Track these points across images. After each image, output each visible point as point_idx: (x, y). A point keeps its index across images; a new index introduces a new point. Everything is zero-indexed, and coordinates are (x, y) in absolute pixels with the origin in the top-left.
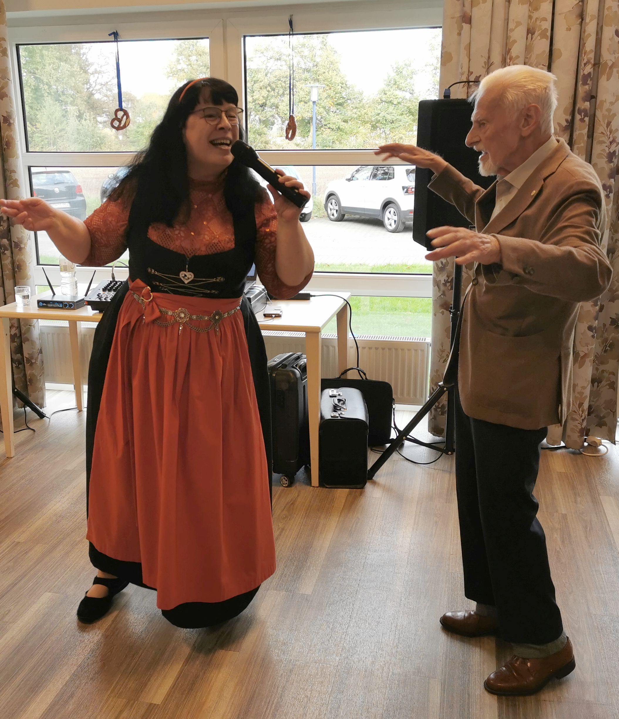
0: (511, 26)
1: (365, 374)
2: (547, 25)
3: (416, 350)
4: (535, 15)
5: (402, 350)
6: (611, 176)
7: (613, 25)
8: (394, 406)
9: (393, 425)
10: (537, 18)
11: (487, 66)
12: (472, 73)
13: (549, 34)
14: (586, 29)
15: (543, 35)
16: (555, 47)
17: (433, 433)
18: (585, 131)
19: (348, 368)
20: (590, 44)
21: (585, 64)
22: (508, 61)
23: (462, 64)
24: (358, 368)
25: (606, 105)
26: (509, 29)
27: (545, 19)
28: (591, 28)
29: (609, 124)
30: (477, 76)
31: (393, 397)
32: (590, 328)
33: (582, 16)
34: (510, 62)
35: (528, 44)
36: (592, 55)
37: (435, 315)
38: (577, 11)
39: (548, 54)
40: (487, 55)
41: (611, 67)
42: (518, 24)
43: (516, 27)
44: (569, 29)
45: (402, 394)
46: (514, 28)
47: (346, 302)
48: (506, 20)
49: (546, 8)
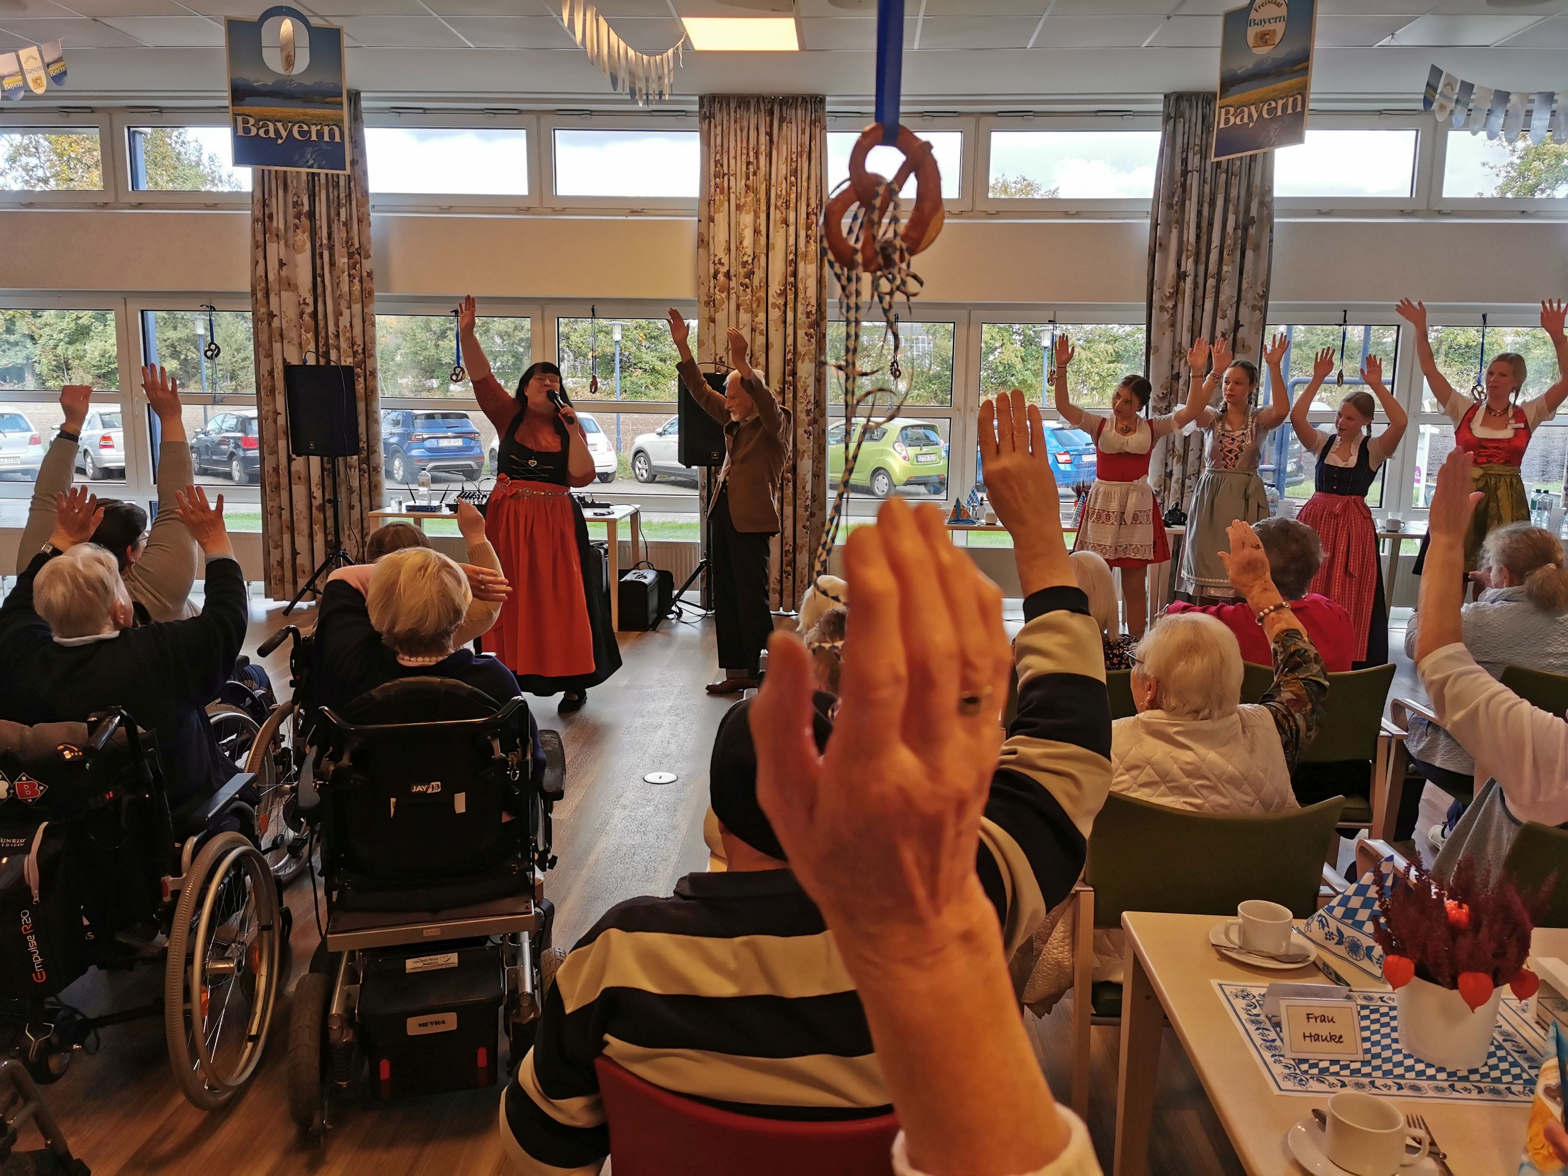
1: (653, 566)
2: (763, 327)
3: (689, 548)
4: (756, 320)
5: (680, 548)
6: (809, 425)
10: (757, 322)
12: (717, 354)
13: (765, 332)
14: (787, 331)
16: (770, 340)
18: (791, 395)
21: (788, 353)
23: (710, 348)
24: (647, 562)
25: (803, 379)
27: (761, 323)
28: (790, 330)
29: (805, 391)
32: (804, 527)
33: (785, 322)
36: (792, 348)
39: (765, 345)
41: (804, 356)
42: (745, 325)
44: (777, 330)
47: (637, 510)
48: (738, 322)
49: (762, 316)
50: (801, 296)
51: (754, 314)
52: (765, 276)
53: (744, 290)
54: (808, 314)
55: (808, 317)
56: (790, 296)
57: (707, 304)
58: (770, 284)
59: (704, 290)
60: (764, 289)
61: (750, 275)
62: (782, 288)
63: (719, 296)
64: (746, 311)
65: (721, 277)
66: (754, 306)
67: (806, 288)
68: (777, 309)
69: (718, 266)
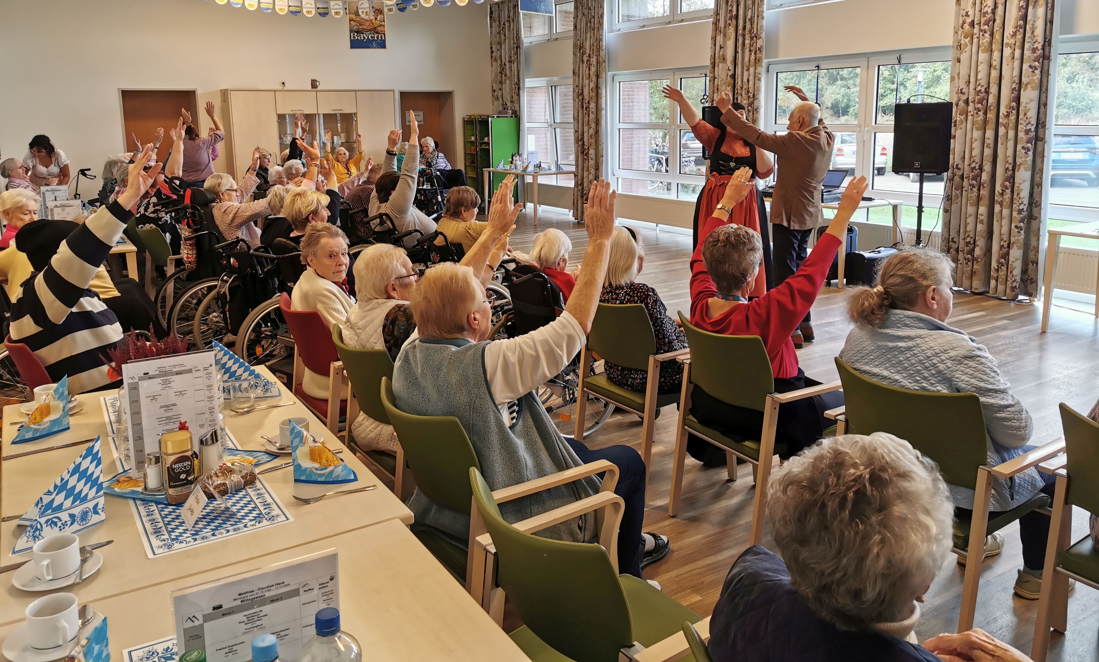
2: (996, 63)
4: (994, 57)
6: (1028, 142)
7: (1027, 63)
13: (999, 67)
15: (994, 68)
18: (1013, 118)
20: (1015, 73)
21: (1013, 83)
25: (1024, 105)
27: (995, 60)
28: (1016, 64)
33: (1014, 58)
36: (1017, 79)
38: (1011, 56)
42: (982, 63)
44: (1008, 65)
46: (979, 65)
48: (977, 60)
49: (997, 55)
50: (1029, 35)
51: (992, 53)
52: (1002, 22)
53: (983, 35)
54: (1035, 50)
55: (1034, 53)
56: (1020, 37)
57: (957, 48)
58: (1006, 28)
59: (957, 37)
60: (1001, 33)
61: (988, 22)
62: (1015, 30)
63: (965, 41)
64: (985, 51)
65: (966, 26)
66: (994, 47)
67: (1033, 29)
68: (1009, 48)
69: (965, 17)
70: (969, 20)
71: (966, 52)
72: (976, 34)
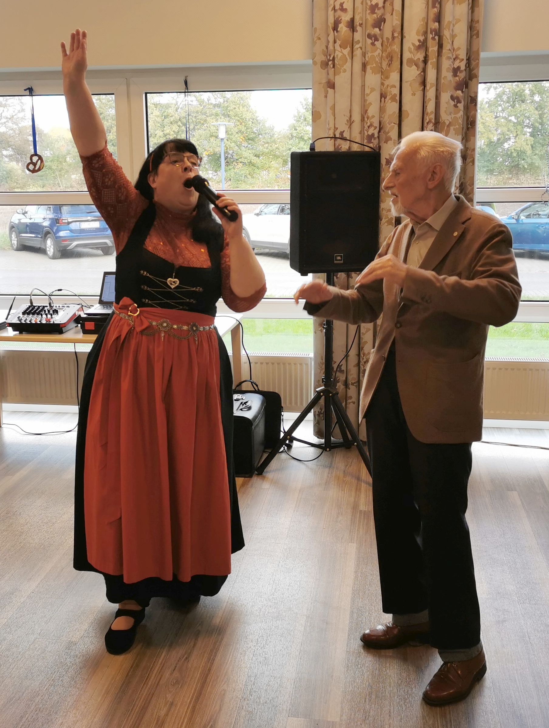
0: (367, 91)
1: (257, 386)
2: (396, 91)
3: (301, 364)
4: (386, 83)
5: (290, 364)
7: (449, 91)
8: (282, 413)
9: (282, 430)
10: (388, 85)
11: (349, 123)
12: (337, 128)
13: (398, 99)
14: (427, 94)
15: (393, 99)
16: (404, 108)
17: (317, 436)
19: (242, 381)
20: (431, 107)
21: (428, 123)
22: (366, 119)
23: (329, 121)
24: (251, 381)
26: (365, 94)
27: (394, 86)
28: (431, 93)
30: (341, 131)
31: (282, 405)
33: (424, 83)
34: (367, 120)
35: (382, 106)
36: (433, 116)
37: (315, 332)
38: (420, 80)
39: (398, 115)
40: (349, 115)
41: (449, 126)
42: (373, 90)
43: (371, 92)
44: (414, 94)
45: (291, 403)
46: (369, 93)
47: (238, 323)
48: (363, 86)
49: (395, 77)
50: (447, 46)
51: (385, 75)
52: (399, 23)
53: (373, 44)
54: (456, 71)
55: (455, 75)
56: (433, 48)
57: (325, 65)
58: (405, 34)
59: (320, 47)
60: (398, 41)
61: (379, 23)
62: (422, 38)
63: (341, 53)
64: (374, 72)
65: (343, 28)
66: (385, 64)
67: (453, 36)
68: (414, 67)
69: (339, 13)
70: (346, 18)
71: (345, 71)
72: (358, 42)
